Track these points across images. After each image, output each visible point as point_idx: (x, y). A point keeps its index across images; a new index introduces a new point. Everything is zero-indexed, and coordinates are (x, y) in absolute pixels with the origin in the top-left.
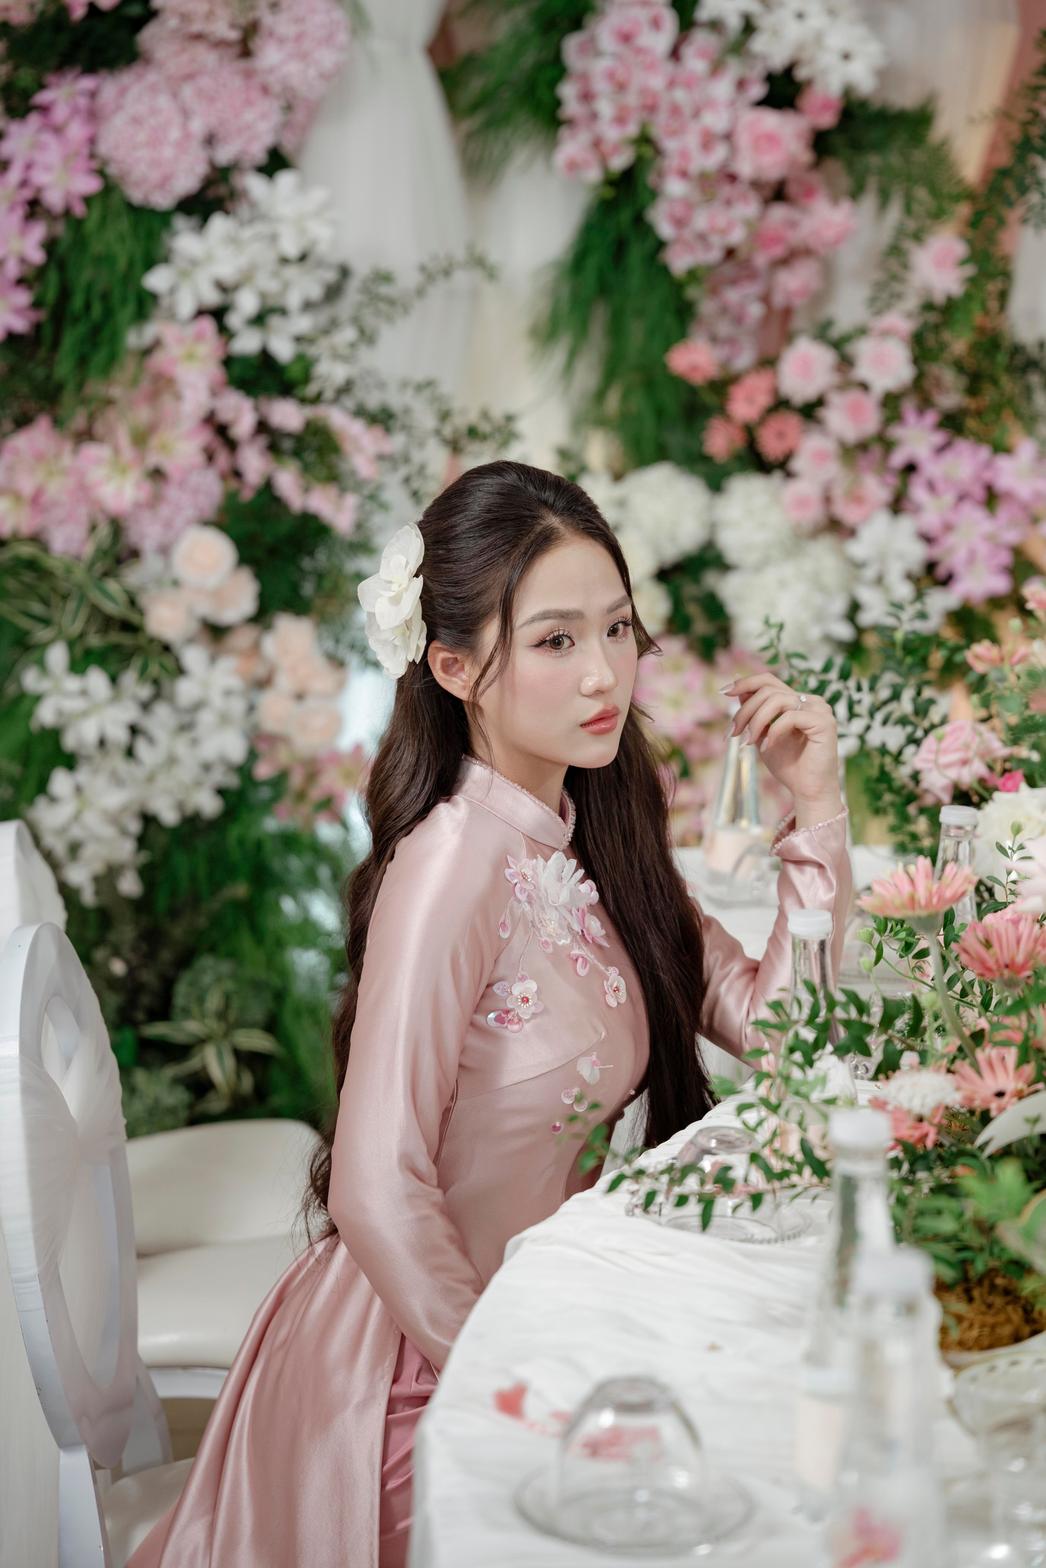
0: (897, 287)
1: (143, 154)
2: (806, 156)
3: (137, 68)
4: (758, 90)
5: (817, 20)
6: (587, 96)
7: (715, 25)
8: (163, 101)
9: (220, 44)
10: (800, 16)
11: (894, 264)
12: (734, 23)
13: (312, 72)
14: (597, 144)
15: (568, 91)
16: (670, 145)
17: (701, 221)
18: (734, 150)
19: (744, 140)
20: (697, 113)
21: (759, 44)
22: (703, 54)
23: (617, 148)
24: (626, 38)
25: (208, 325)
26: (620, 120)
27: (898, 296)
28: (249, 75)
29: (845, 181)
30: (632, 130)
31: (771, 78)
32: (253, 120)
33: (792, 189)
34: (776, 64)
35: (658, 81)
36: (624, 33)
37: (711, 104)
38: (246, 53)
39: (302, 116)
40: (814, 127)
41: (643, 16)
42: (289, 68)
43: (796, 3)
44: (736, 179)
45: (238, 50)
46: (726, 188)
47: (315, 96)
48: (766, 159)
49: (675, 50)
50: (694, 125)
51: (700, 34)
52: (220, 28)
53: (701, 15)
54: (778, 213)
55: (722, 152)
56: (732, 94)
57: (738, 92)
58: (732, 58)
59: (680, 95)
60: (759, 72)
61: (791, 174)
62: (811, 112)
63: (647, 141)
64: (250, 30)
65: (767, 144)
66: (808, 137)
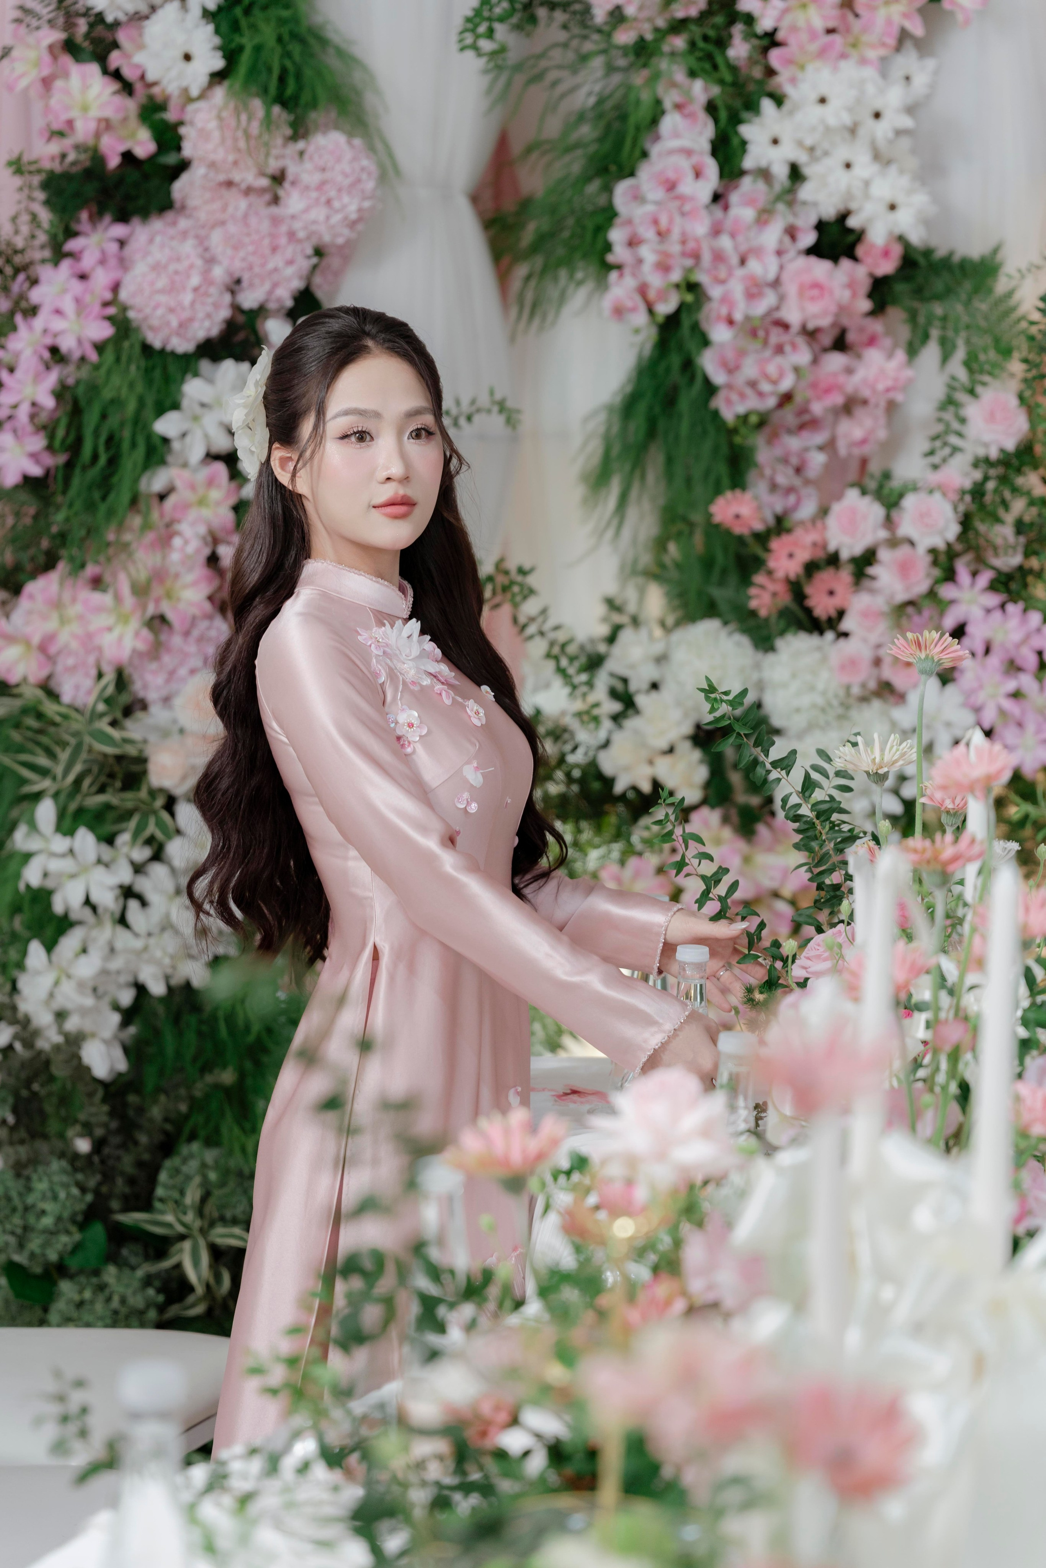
0: (954, 440)
1: (162, 299)
2: (866, 305)
3: (169, 215)
4: (809, 238)
5: (864, 167)
6: (634, 242)
7: (764, 174)
8: (188, 248)
9: (249, 191)
10: (848, 166)
11: (948, 416)
12: (781, 172)
13: (336, 218)
14: (642, 290)
15: (617, 235)
16: (715, 292)
17: (749, 369)
18: (782, 298)
19: (791, 288)
20: (743, 262)
21: (806, 192)
22: (750, 202)
23: (662, 295)
24: (671, 186)
25: (221, 469)
26: (664, 267)
27: (955, 450)
28: (276, 221)
29: (904, 333)
30: (675, 277)
31: (820, 226)
32: (281, 264)
33: (851, 337)
34: (829, 212)
35: (700, 228)
36: (667, 181)
37: (758, 252)
38: (276, 200)
39: (334, 261)
40: (871, 275)
41: (685, 164)
42: (313, 214)
43: (842, 153)
44: (785, 326)
45: (268, 197)
46: (777, 335)
47: (340, 241)
48: (813, 308)
49: (717, 198)
50: (740, 272)
51: (746, 183)
52: (248, 176)
53: (748, 163)
54: (836, 361)
55: (769, 299)
56: (781, 242)
57: (787, 240)
58: (781, 207)
59: (725, 242)
60: (813, 220)
61: (845, 321)
62: (869, 260)
63: (692, 287)
64: (279, 178)
65: (815, 292)
66: (865, 285)
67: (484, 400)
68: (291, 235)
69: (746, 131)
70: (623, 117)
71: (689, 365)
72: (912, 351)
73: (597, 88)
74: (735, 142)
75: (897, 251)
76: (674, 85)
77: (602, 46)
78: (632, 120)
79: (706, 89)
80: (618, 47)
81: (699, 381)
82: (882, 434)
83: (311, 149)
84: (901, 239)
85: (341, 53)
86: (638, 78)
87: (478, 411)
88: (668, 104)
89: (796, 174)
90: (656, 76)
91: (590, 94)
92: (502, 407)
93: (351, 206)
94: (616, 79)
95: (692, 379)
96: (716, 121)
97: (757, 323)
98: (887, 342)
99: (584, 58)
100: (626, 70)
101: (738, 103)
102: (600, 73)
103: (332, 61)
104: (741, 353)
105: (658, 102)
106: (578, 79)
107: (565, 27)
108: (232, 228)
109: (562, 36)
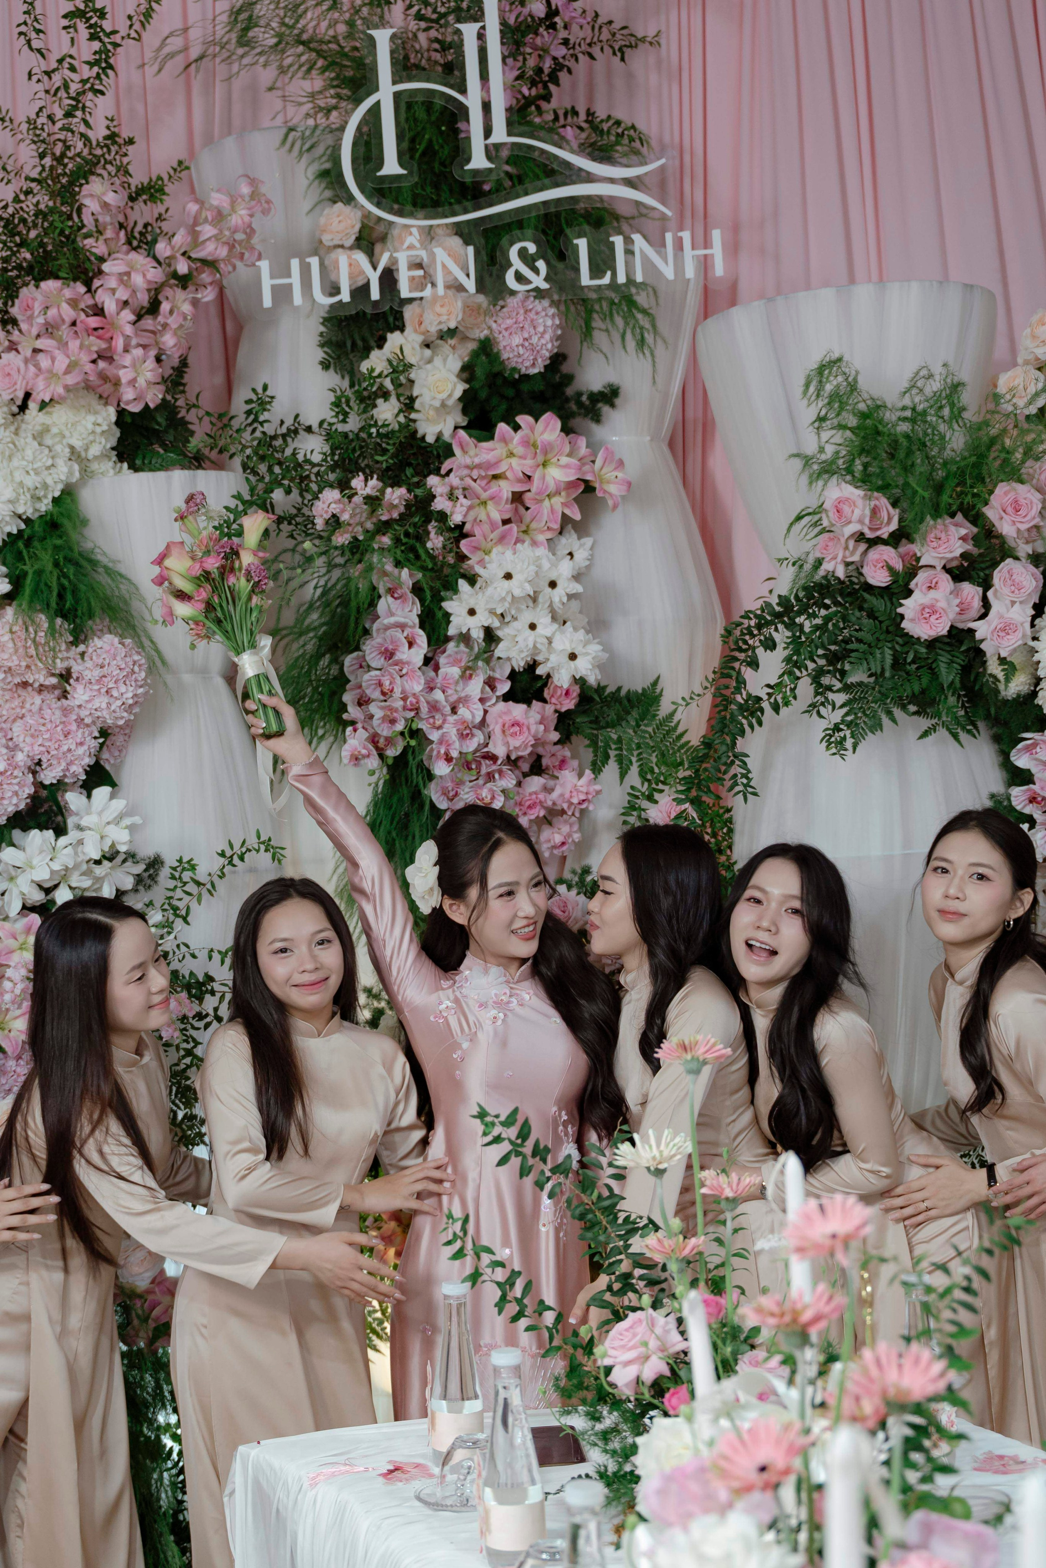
2: (555, 736)
4: (504, 687)
5: (546, 627)
6: (363, 702)
7: (465, 638)
9: (41, 689)
10: (533, 627)
12: (478, 635)
13: (116, 705)
14: (374, 739)
15: (347, 698)
16: (434, 736)
18: (488, 737)
19: (495, 728)
20: (454, 710)
21: (500, 650)
22: (456, 662)
23: (389, 741)
24: (390, 655)
26: (390, 720)
28: (66, 711)
29: (588, 755)
30: (400, 727)
31: (513, 675)
32: (73, 747)
33: (545, 762)
34: (519, 664)
35: (417, 686)
36: (386, 650)
37: (464, 700)
38: (65, 695)
39: (119, 740)
40: (556, 711)
41: (400, 636)
42: (96, 704)
43: (527, 617)
44: (493, 758)
45: (57, 692)
46: (486, 767)
47: (121, 722)
48: (515, 742)
49: (427, 661)
50: (452, 719)
51: (451, 645)
52: (40, 677)
53: (451, 631)
54: (535, 783)
55: (479, 737)
56: (482, 692)
57: (487, 689)
58: (480, 663)
59: (438, 695)
60: (508, 671)
61: (540, 750)
62: (554, 700)
63: (415, 733)
64: (66, 676)
65: (517, 729)
66: (553, 719)
67: (252, 842)
68: (80, 721)
69: (447, 605)
70: (345, 603)
71: (417, 796)
72: (597, 769)
73: (322, 583)
74: (439, 615)
75: (576, 690)
76: (385, 574)
77: (324, 549)
78: (353, 604)
79: (411, 575)
80: (336, 548)
81: (427, 807)
82: (577, 837)
83: (90, 650)
84: (580, 682)
85: (108, 571)
86: (356, 571)
87: (249, 850)
88: (382, 591)
89: (491, 636)
90: (370, 568)
91: (316, 588)
92: (268, 845)
93: (128, 693)
94: (336, 573)
95: (422, 806)
96: (422, 601)
97: (470, 758)
98: (575, 763)
99: (309, 560)
100: (344, 566)
101: (438, 584)
102: (323, 571)
103: (103, 578)
104: (460, 783)
105: (374, 588)
106: (306, 576)
107: (292, 536)
108: (29, 720)
109: (290, 543)
